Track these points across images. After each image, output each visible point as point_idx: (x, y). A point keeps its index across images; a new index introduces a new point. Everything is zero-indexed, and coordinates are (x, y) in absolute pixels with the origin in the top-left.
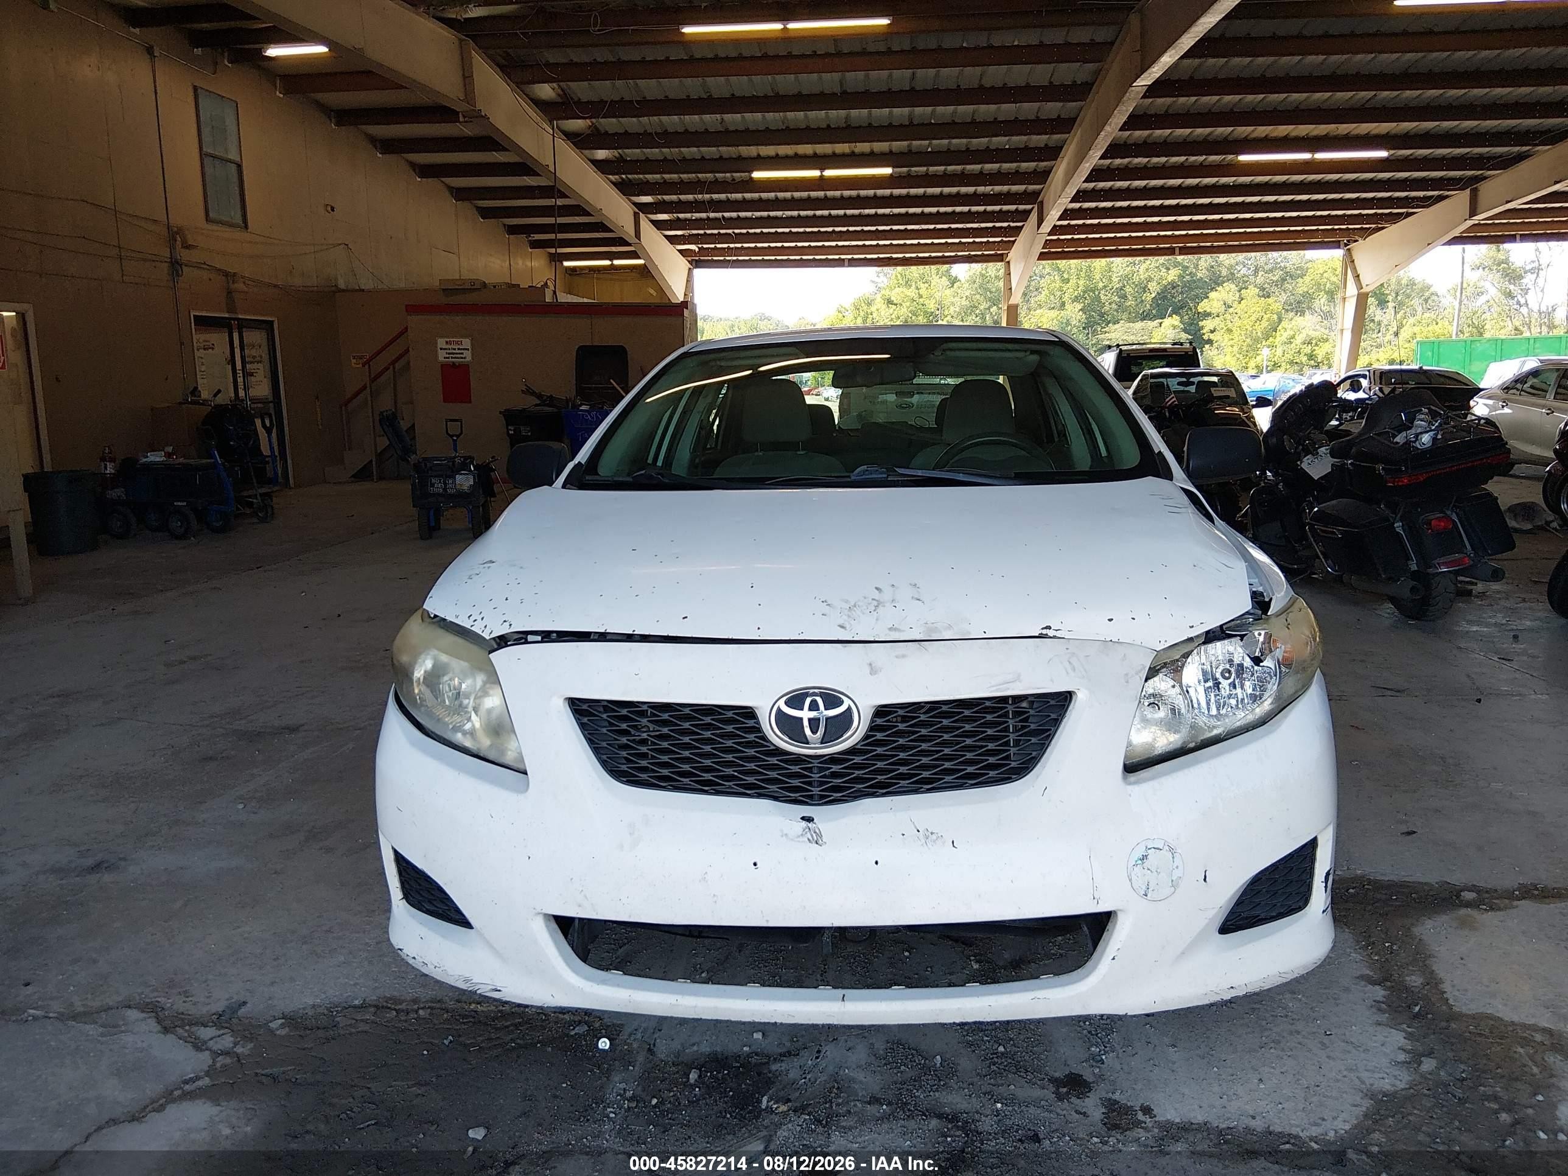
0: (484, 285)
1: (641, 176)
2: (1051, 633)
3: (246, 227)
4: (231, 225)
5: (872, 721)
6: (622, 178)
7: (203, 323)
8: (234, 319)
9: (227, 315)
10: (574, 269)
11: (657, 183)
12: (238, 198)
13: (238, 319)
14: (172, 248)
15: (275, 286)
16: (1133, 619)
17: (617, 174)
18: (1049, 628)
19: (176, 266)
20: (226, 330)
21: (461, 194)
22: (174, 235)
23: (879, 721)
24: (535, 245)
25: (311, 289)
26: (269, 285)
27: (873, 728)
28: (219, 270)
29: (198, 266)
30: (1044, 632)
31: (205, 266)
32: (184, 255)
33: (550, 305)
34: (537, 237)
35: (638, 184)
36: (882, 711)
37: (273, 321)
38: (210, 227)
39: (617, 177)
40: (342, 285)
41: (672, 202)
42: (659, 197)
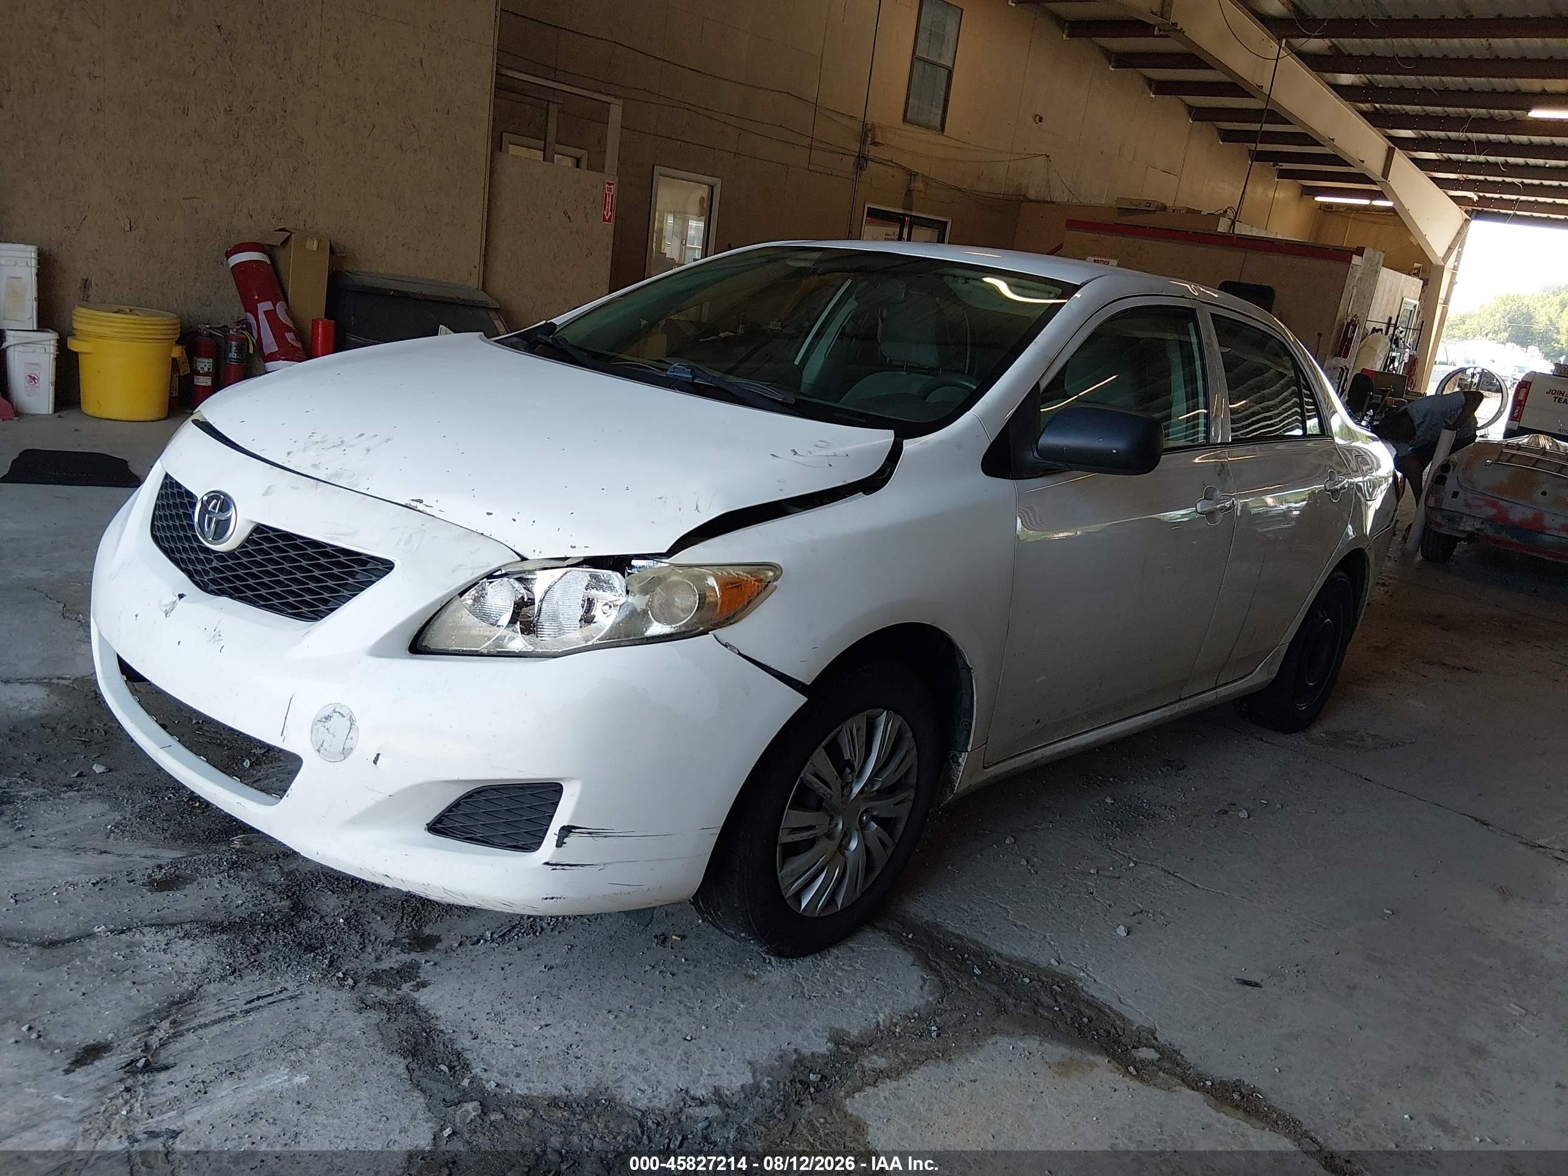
0: (1164, 208)
1: (1398, 106)
2: (420, 507)
3: (943, 130)
4: (928, 127)
5: (251, 535)
6: (1375, 107)
7: (874, 214)
8: (908, 216)
9: (901, 211)
10: (1329, 206)
11: (1417, 116)
12: (942, 102)
13: (911, 216)
14: (863, 142)
15: (959, 190)
16: (514, 520)
17: (1369, 102)
18: (421, 501)
19: (862, 160)
20: (899, 225)
21: (1199, 114)
22: (867, 134)
23: (255, 536)
24: (1284, 174)
25: (996, 196)
26: (952, 188)
27: (248, 540)
28: (904, 168)
29: (883, 163)
30: (414, 504)
31: (891, 164)
32: (872, 151)
33: (1222, 236)
34: (1286, 166)
35: (1393, 116)
36: (259, 529)
37: (947, 222)
38: (908, 127)
39: (1368, 105)
40: (1032, 194)
41: (1439, 140)
42: (1423, 132)
